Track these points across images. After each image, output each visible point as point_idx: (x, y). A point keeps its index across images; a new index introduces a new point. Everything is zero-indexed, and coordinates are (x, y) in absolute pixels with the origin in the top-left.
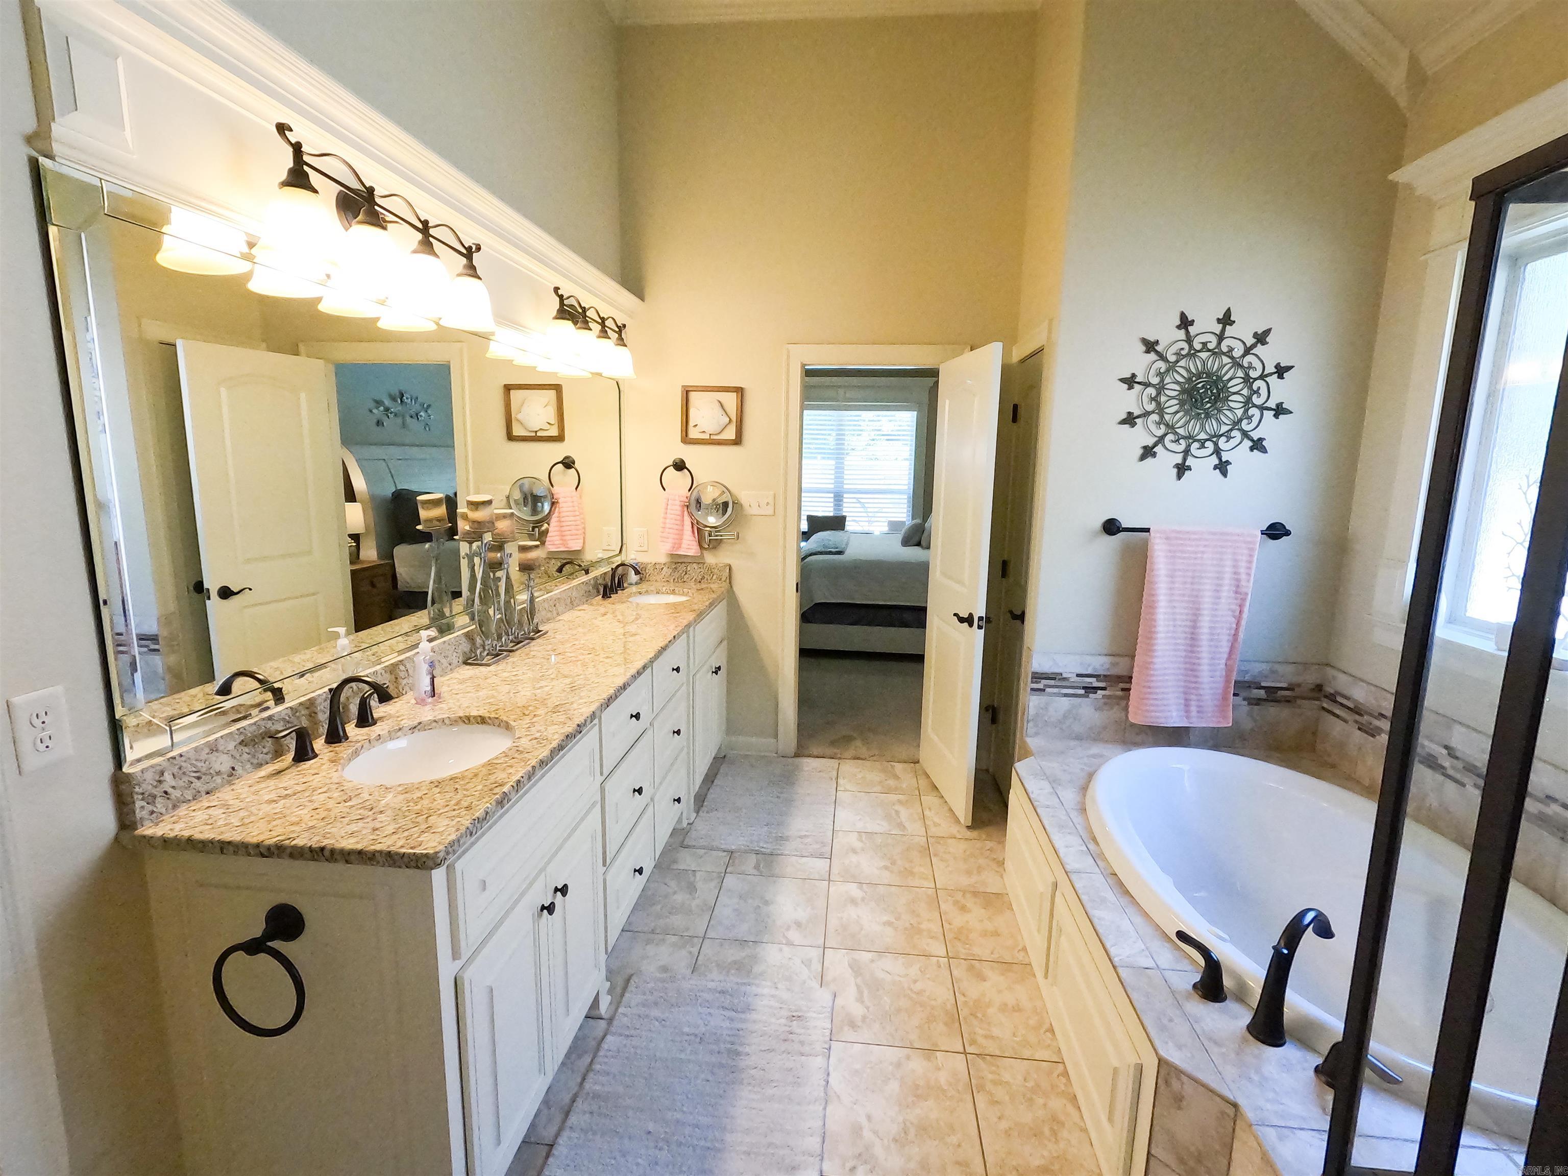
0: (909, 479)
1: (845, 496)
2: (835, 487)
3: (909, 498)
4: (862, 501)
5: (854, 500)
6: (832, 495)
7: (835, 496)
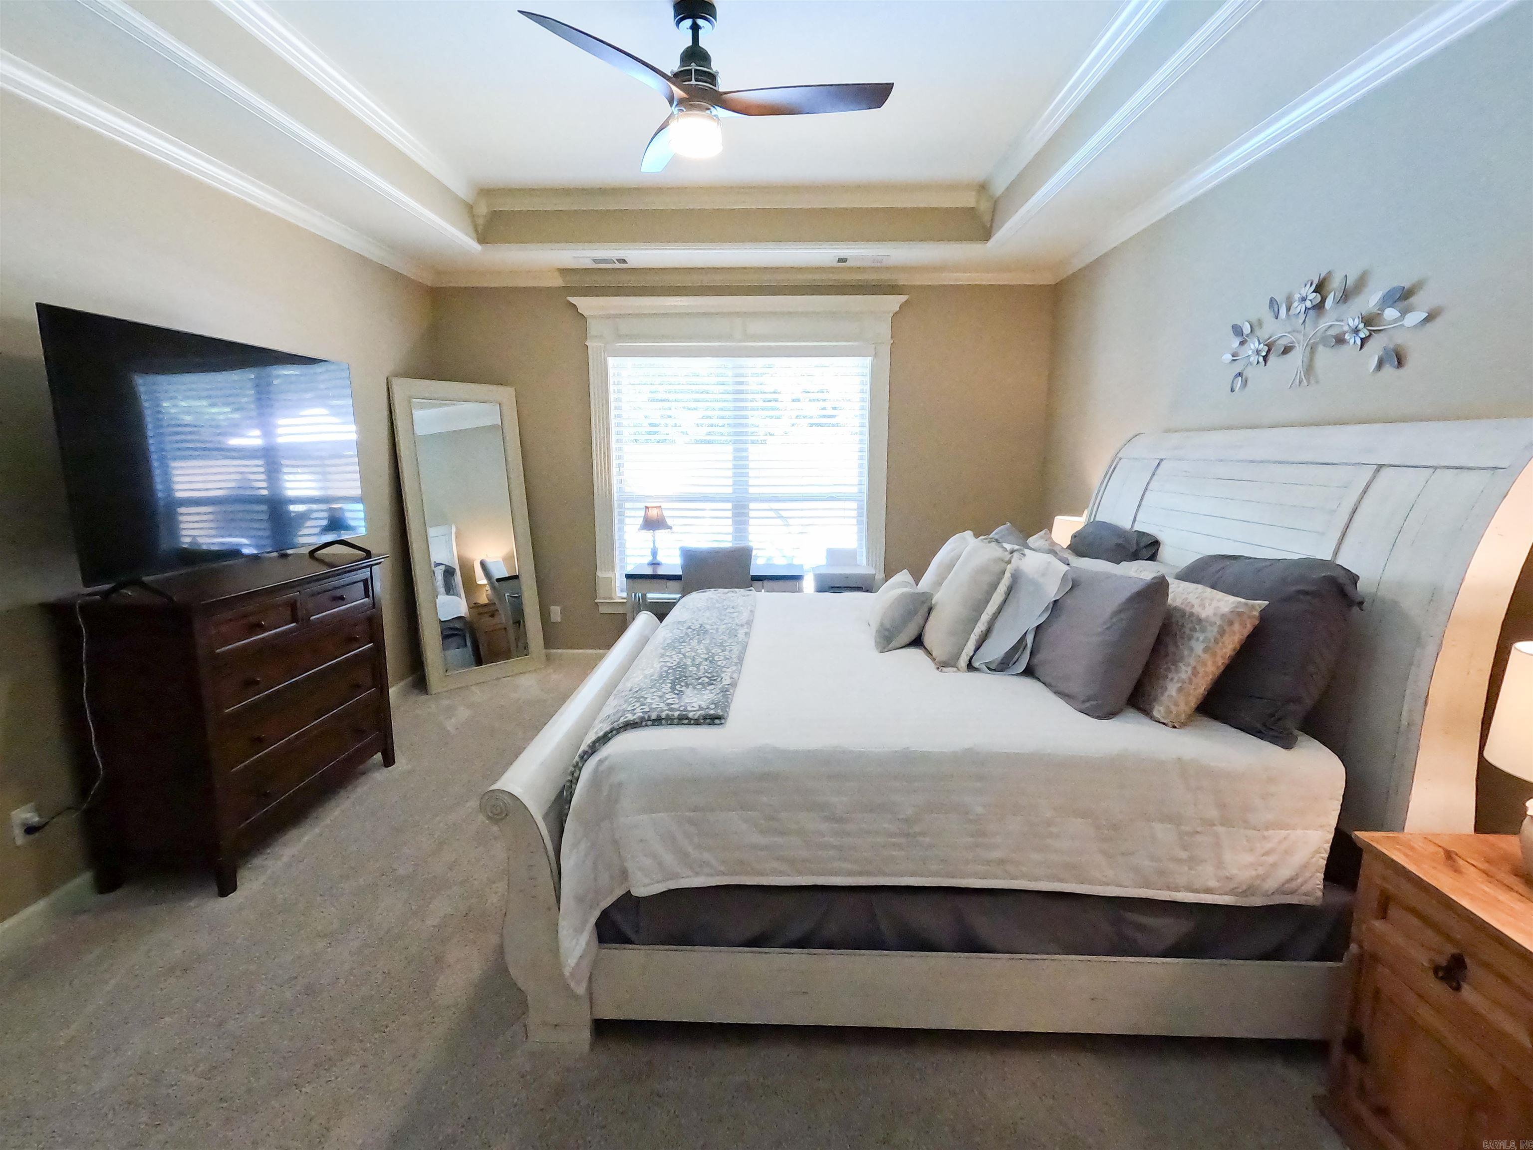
0: (861, 475)
1: (752, 506)
2: (734, 492)
3: (860, 508)
4: (783, 514)
5: (772, 514)
6: (729, 506)
7: (735, 507)
